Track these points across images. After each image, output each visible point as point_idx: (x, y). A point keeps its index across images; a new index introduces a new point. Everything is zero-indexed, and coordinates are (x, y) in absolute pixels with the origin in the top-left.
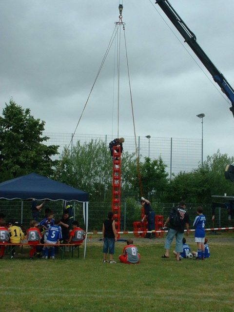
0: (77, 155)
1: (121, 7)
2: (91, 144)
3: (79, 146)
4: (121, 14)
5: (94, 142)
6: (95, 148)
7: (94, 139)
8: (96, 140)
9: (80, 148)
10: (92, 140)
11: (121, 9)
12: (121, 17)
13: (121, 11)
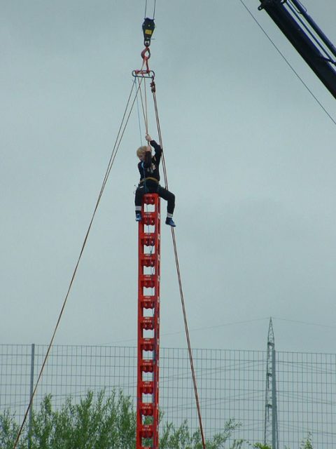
0: (43, 443)
1: (149, 25)
2: (87, 405)
3: (49, 411)
4: (147, 45)
5: (95, 400)
6: (98, 417)
7: (96, 391)
8: (101, 395)
9: (50, 419)
10: (90, 395)
11: (148, 32)
12: (147, 54)
13: (147, 37)
